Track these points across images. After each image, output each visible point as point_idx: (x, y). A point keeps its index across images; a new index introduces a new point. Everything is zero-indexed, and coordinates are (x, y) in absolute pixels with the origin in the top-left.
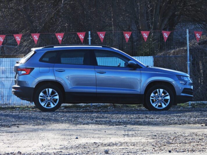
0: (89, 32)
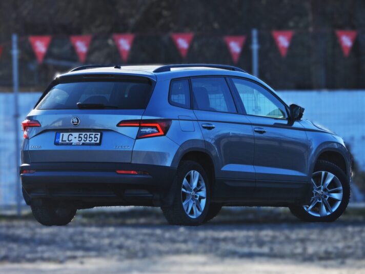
0: (255, 33)
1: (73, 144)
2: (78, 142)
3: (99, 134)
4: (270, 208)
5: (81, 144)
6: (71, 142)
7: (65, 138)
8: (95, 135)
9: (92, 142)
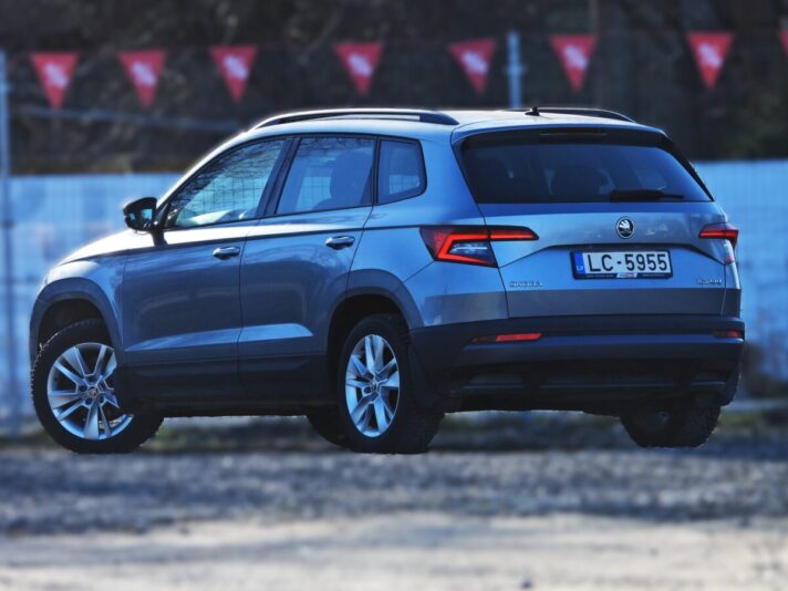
1: (618, 276)
2: (628, 271)
3: (666, 254)
4: (550, 412)
5: (635, 276)
6: (612, 272)
7: (597, 264)
8: (659, 256)
9: (656, 271)
